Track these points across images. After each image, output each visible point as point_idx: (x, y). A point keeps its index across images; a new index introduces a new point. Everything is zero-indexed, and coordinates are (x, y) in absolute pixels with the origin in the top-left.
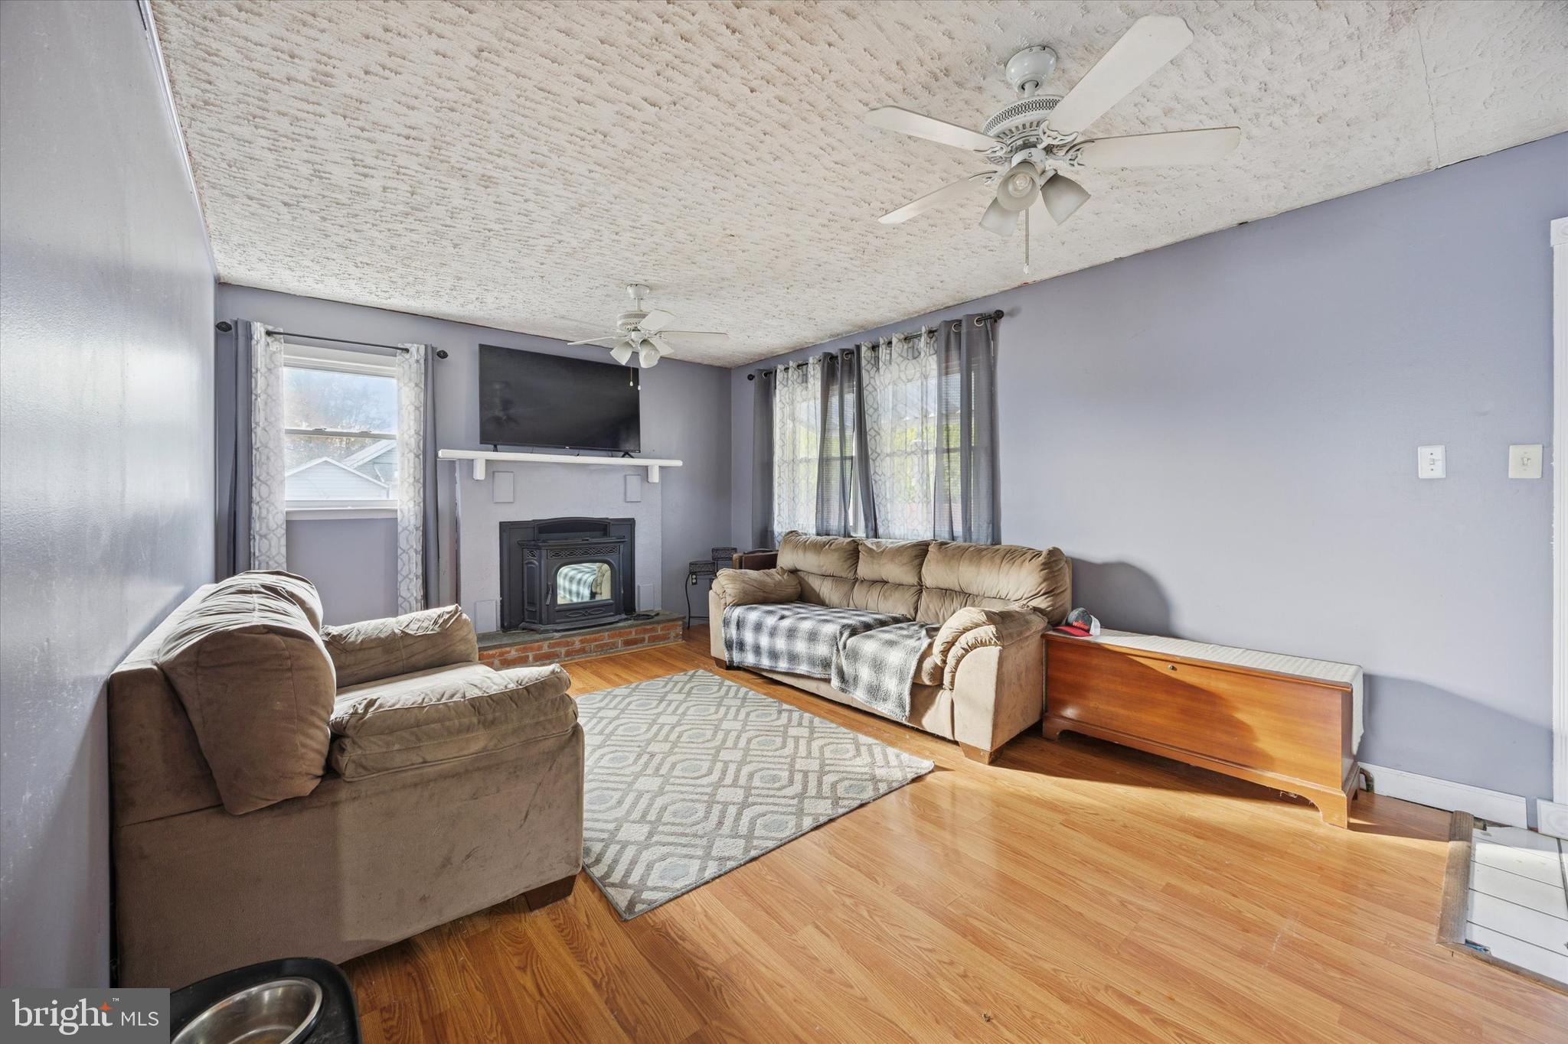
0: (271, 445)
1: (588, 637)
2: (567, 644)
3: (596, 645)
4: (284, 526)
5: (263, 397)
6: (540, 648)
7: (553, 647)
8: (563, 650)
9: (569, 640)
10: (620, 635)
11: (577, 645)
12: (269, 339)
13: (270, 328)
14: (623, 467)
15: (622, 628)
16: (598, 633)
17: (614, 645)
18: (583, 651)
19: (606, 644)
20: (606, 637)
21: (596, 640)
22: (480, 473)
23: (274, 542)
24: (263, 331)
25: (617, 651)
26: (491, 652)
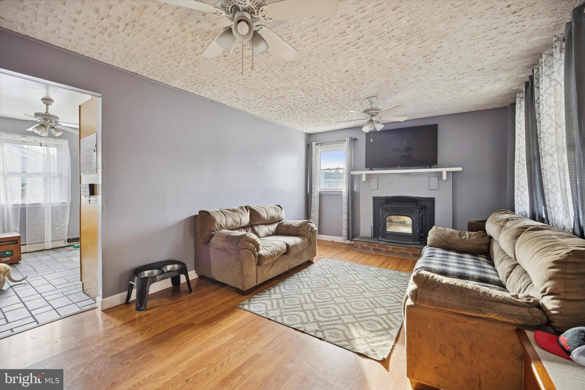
0: (316, 174)
1: (395, 247)
2: (386, 248)
3: (399, 252)
4: (319, 195)
5: (314, 161)
6: (375, 246)
7: (380, 247)
8: (384, 250)
9: (387, 246)
10: (411, 250)
11: (390, 249)
12: (316, 146)
13: (317, 143)
14: (428, 173)
15: (413, 247)
16: (400, 246)
17: (407, 254)
18: (392, 252)
19: (404, 253)
20: (404, 249)
21: (399, 249)
22: (364, 179)
23: (316, 200)
24: (315, 144)
25: (409, 257)
26: (358, 242)
